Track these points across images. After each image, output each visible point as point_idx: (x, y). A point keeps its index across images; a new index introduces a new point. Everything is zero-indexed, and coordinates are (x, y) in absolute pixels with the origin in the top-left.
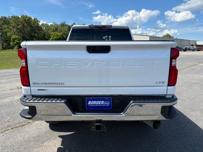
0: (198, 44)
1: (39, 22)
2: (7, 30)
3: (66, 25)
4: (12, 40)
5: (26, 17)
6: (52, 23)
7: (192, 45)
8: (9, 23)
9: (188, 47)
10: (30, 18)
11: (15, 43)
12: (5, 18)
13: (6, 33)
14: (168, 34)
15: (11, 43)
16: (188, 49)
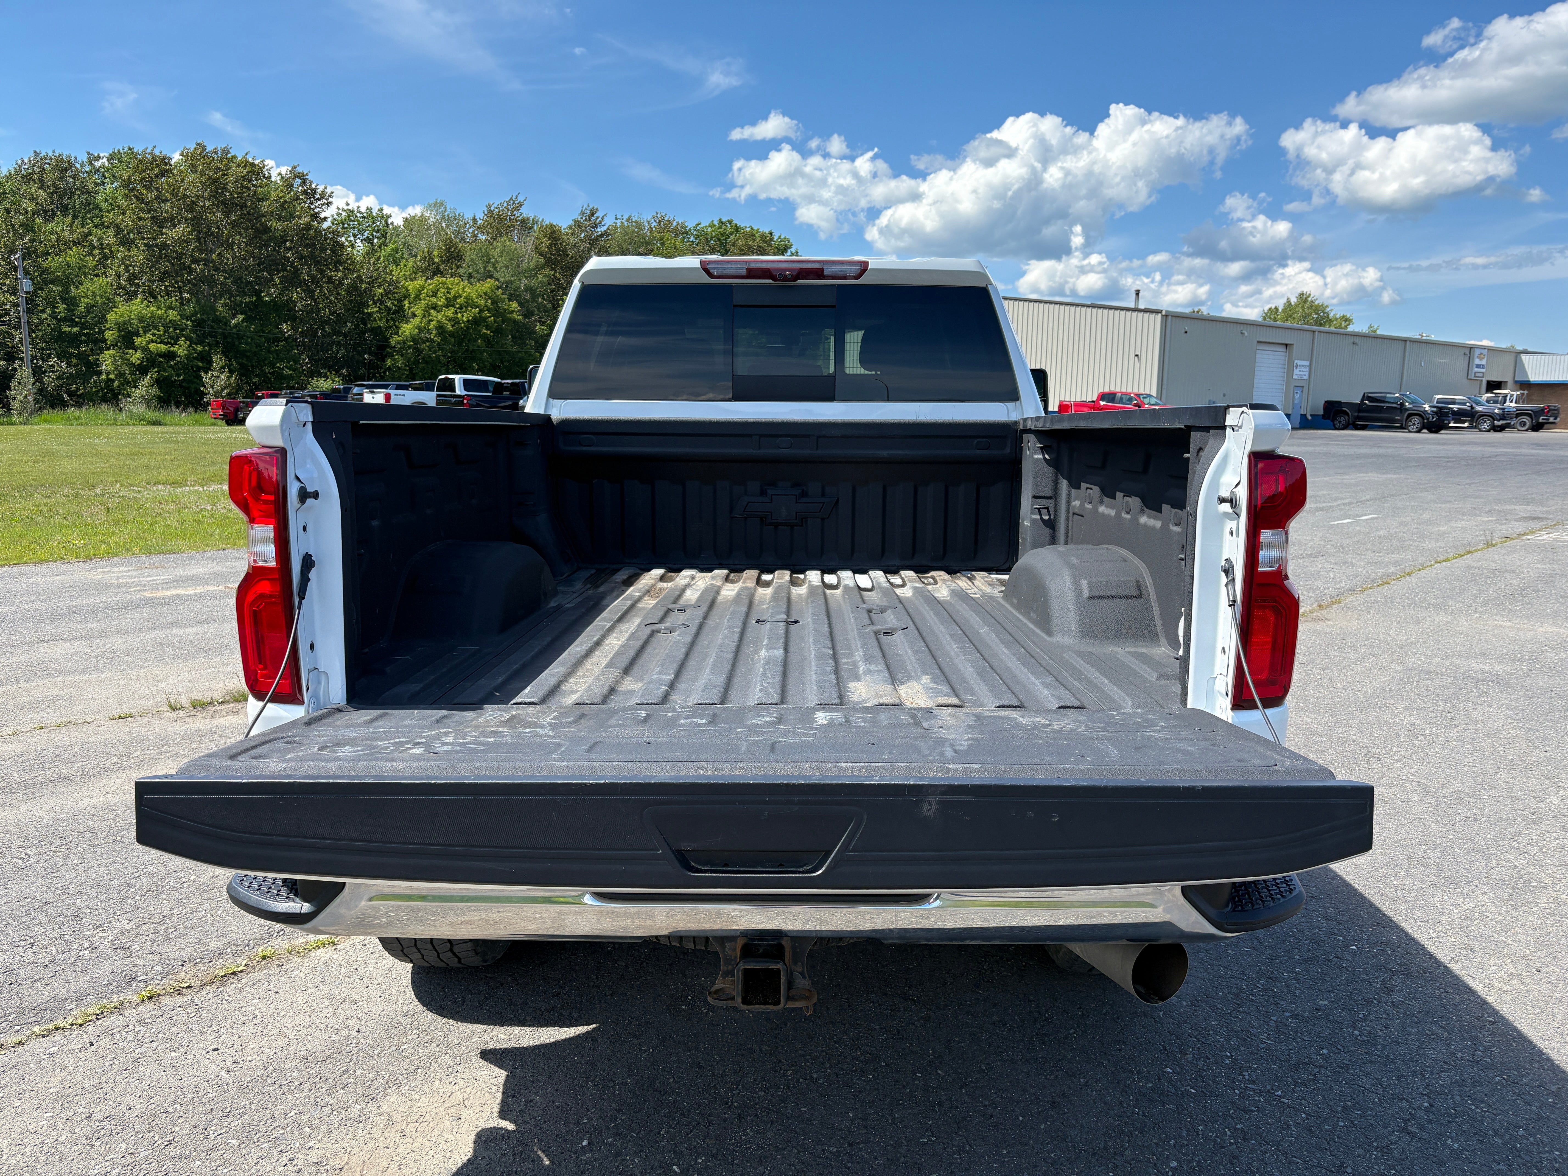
0: (1534, 376)
1: (326, 198)
2: (73, 255)
3: (525, 225)
4: (110, 335)
5: (226, 158)
6: (416, 211)
7: (1493, 386)
8: (90, 206)
9: (1459, 399)
10: (256, 171)
11: (136, 357)
12: (63, 167)
13: (66, 282)
14: (1303, 298)
15: (107, 361)
16: (1459, 416)
